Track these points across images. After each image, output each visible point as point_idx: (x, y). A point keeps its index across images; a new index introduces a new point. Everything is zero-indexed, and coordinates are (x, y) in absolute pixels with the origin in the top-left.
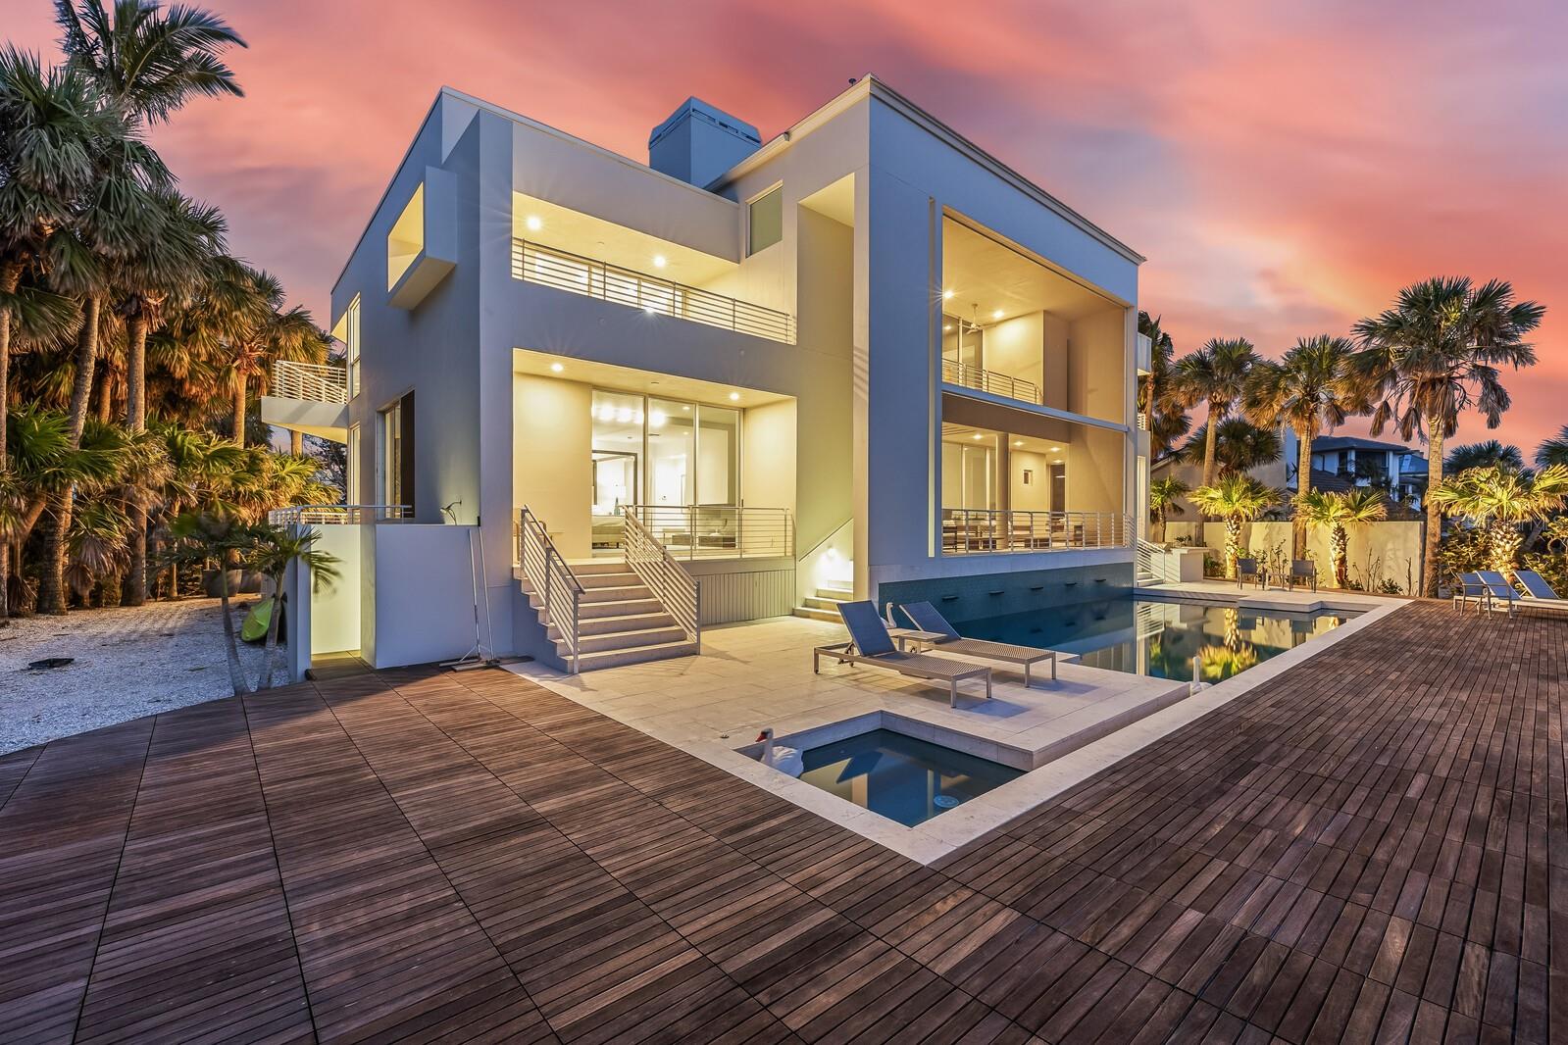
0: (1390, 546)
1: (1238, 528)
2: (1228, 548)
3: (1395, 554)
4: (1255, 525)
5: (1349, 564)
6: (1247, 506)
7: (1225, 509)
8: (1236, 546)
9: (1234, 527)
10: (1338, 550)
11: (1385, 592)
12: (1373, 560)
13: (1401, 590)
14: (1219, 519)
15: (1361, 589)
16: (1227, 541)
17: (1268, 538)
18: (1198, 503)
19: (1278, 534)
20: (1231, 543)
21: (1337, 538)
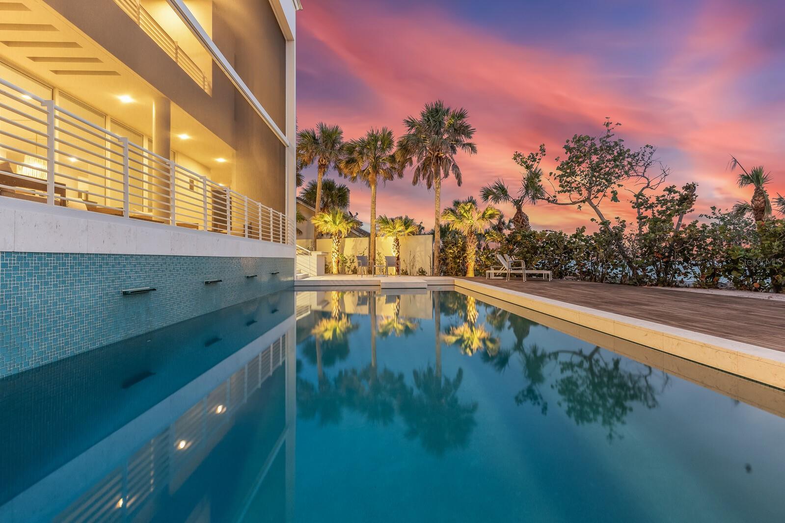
0: (418, 249)
1: (339, 242)
2: (333, 254)
3: (420, 254)
4: (347, 240)
5: (401, 260)
6: (344, 227)
7: (333, 229)
8: (338, 253)
9: (337, 241)
10: (396, 252)
11: (420, 275)
12: (412, 257)
13: (426, 273)
14: (329, 235)
15: (408, 274)
16: (333, 250)
17: (355, 247)
18: (317, 225)
19: (360, 244)
20: (335, 251)
21: (396, 245)
